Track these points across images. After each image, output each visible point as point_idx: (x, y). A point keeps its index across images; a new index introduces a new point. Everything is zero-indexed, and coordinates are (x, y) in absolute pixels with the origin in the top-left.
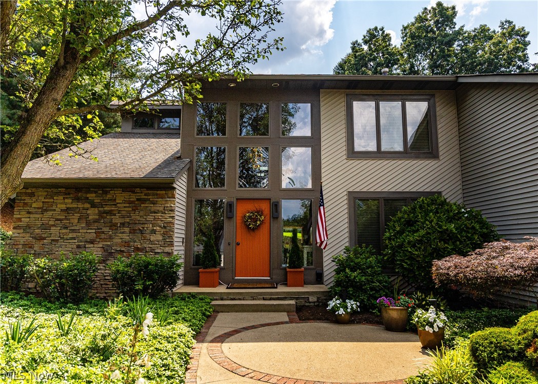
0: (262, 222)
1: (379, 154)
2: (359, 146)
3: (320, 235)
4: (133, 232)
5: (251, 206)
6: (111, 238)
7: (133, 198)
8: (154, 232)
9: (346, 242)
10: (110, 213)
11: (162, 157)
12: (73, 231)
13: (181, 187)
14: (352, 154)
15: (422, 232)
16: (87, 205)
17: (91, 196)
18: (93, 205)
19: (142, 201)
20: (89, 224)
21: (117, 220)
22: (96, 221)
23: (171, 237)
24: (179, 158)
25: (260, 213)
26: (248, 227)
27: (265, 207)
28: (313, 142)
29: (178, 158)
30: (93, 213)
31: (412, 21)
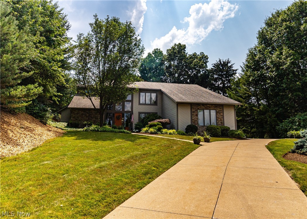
1: (145, 104)
2: (141, 102)
3: (132, 120)
4: (96, 118)
5: (118, 114)
9: (137, 121)
14: (140, 104)
15: (150, 119)
16: (86, 113)
17: (87, 111)
21: (92, 116)
25: (120, 116)
26: (117, 118)
27: (121, 114)
28: (132, 101)
30: (87, 115)
31: (170, 48)
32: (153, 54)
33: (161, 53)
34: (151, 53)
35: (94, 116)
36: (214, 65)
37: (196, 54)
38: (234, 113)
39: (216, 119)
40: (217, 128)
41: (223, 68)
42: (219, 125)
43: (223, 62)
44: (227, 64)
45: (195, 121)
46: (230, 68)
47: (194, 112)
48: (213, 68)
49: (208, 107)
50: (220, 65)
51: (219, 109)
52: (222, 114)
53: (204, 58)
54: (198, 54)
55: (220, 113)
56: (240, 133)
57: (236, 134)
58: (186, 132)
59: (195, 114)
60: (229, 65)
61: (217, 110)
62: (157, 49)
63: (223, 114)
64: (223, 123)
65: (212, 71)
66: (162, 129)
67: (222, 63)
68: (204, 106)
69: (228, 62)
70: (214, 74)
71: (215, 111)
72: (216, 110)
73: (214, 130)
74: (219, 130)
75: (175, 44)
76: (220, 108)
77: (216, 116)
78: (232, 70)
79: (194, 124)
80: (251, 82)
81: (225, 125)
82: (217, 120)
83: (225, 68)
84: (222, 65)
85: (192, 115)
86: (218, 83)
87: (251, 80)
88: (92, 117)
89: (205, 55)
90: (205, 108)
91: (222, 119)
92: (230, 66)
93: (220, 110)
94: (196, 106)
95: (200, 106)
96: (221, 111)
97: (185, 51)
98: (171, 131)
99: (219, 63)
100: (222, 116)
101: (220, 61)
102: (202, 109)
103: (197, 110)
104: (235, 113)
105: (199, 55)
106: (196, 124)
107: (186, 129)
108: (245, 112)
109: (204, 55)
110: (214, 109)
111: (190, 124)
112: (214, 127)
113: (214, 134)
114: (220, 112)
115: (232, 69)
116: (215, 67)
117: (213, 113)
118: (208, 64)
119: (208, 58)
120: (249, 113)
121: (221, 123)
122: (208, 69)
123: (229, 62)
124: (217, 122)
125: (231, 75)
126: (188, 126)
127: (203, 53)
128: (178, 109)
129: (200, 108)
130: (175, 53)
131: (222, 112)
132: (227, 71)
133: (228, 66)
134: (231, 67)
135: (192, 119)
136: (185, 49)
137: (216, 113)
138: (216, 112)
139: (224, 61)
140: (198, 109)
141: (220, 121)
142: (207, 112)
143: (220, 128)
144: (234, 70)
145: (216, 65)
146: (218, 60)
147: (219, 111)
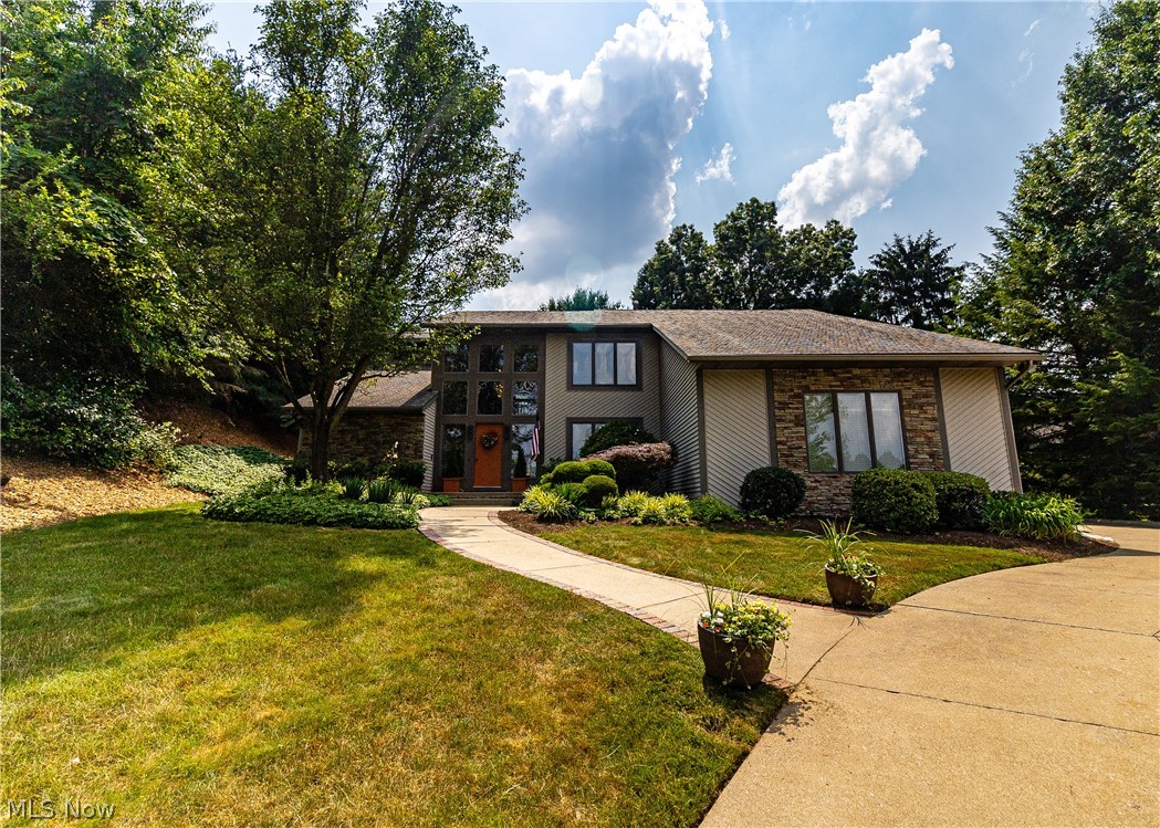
0: (496, 442)
1: (594, 387)
2: (575, 378)
5: (488, 429)
6: (375, 452)
7: (393, 421)
8: (408, 448)
10: (375, 433)
11: (416, 390)
12: (347, 447)
13: (430, 415)
14: (571, 386)
16: (357, 428)
17: (361, 420)
18: (362, 428)
19: (400, 424)
20: (359, 442)
21: (380, 438)
22: (364, 439)
23: (421, 452)
24: (430, 390)
25: (495, 435)
26: (485, 448)
27: (499, 430)
28: (538, 377)
29: (428, 390)
30: (362, 434)
31: (725, 219)
32: (672, 242)
33: (697, 238)
34: (667, 241)
35: (384, 436)
36: (878, 260)
37: (814, 229)
38: (997, 403)
39: (905, 438)
40: (915, 486)
41: (911, 266)
42: (921, 464)
43: (910, 243)
44: (927, 250)
45: (790, 448)
46: (935, 265)
47: (784, 406)
48: (874, 267)
49: (857, 377)
50: (899, 257)
51: (916, 388)
52: (932, 411)
53: (842, 240)
54: (818, 229)
55: (921, 407)
56: (1062, 513)
57: (1037, 523)
58: (745, 507)
59: (789, 414)
60: (933, 252)
61: (908, 394)
62: (684, 226)
63: (941, 409)
64: (940, 457)
65: (870, 280)
66: (608, 491)
67: (907, 249)
68: (835, 375)
69: (930, 244)
70: (878, 287)
71: (896, 395)
72: (900, 393)
73: (897, 495)
74: (928, 500)
75: (741, 204)
76: (921, 384)
77: (903, 420)
78: (947, 269)
79: (784, 466)
80: (1053, 276)
81: (956, 467)
82: (906, 441)
83: (920, 266)
84: (907, 258)
85: (773, 420)
86: (897, 318)
87: (1054, 268)
88: (377, 443)
89: (845, 229)
90: (842, 385)
91: (937, 437)
92: (938, 256)
93: (924, 390)
94: (794, 377)
95: (814, 374)
96: (926, 396)
97: (776, 223)
98: (657, 505)
99: (894, 252)
100: (934, 419)
101: (898, 241)
102: (827, 391)
103: (801, 396)
104: (1003, 405)
105: (822, 231)
106: (795, 466)
107: (744, 490)
108: (1032, 406)
109: (841, 228)
110: (887, 387)
111: (765, 462)
112: (897, 483)
113: (897, 521)
114: (923, 400)
115: (946, 265)
116: (882, 266)
117: (886, 406)
118: (854, 256)
119: (856, 236)
120: (1053, 409)
121: (932, 455)
122: (855, 272)
123: (934, 244)
124: (906, 450)
125: (943, 288)
126: (755, 477)
127: (837, 223)
128: (706, 396)
129: (813, 388)
130: (741, 228)
131: (931, 400)
132: (928, 276)
133: (929, 256)
134: (940, 258)
135: (774, 443)
136: (776, 218)
137: (902, 408)
138: (901, 400)
139: (914, 240)
140: (807, 390)
141: (927, 449)
142: (851, 404)
143: (932, 488)
144: (951, 271)
145: (885, 259)
146: (892, 242)
147: (915, 397)
